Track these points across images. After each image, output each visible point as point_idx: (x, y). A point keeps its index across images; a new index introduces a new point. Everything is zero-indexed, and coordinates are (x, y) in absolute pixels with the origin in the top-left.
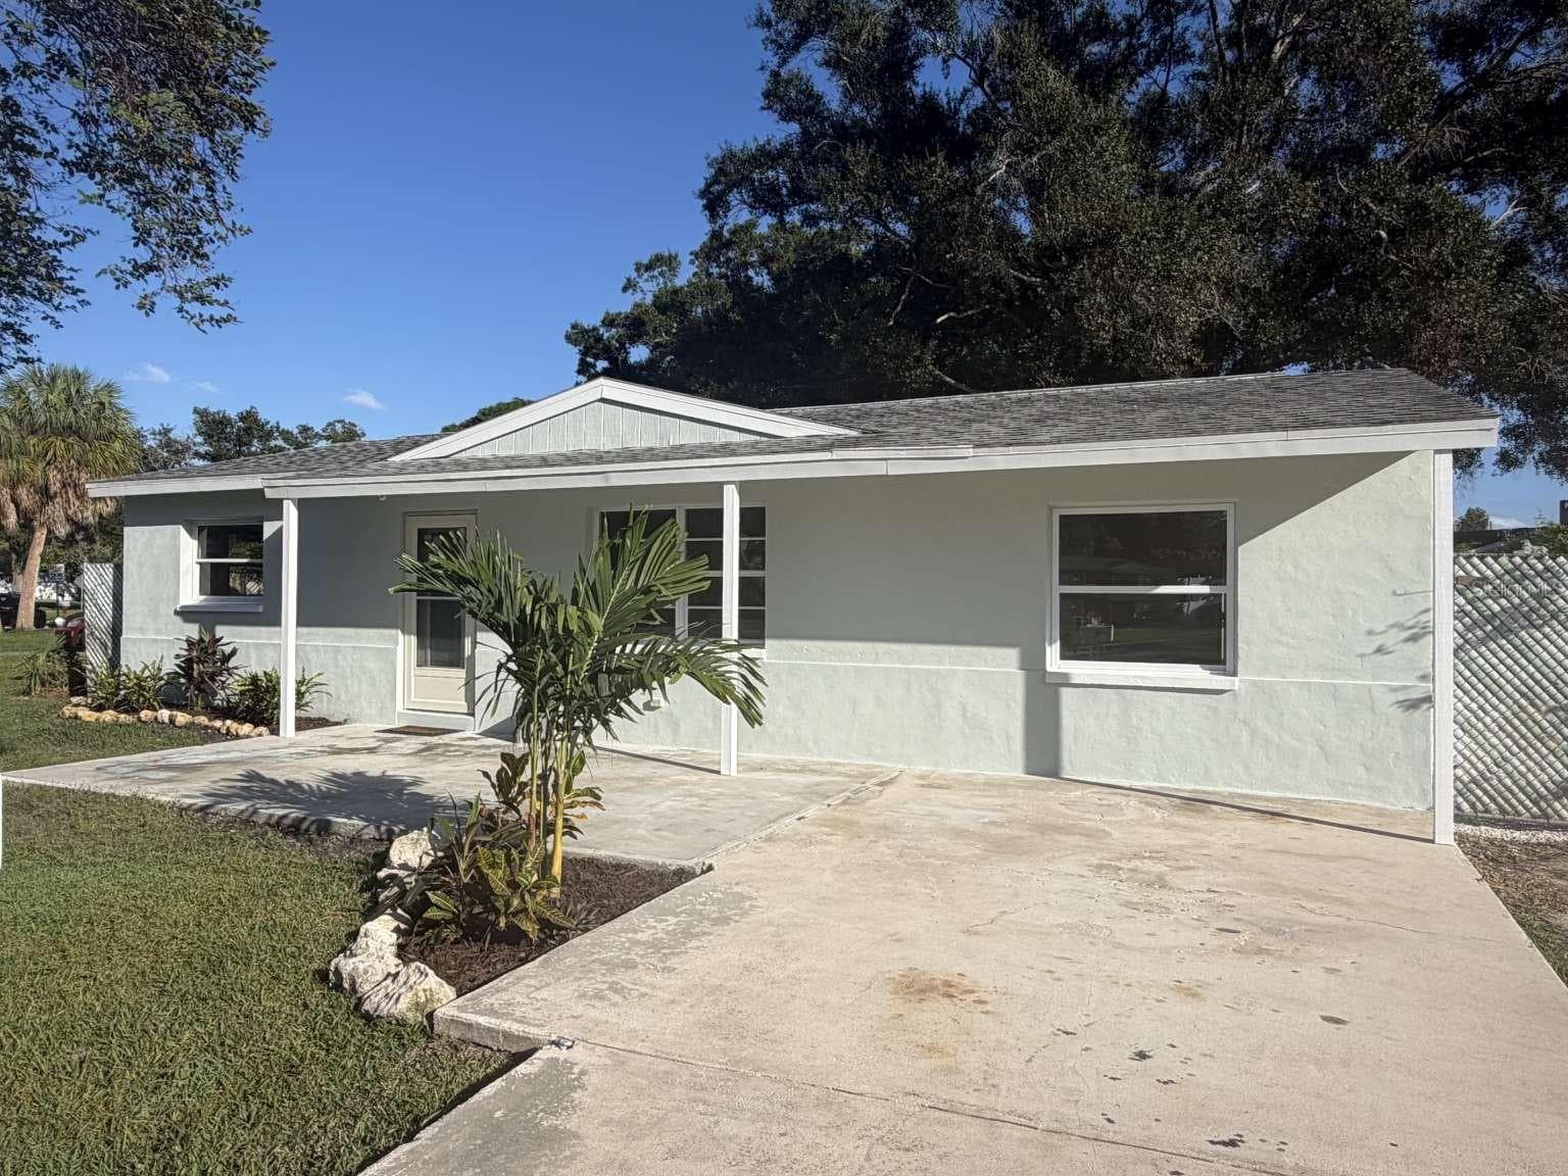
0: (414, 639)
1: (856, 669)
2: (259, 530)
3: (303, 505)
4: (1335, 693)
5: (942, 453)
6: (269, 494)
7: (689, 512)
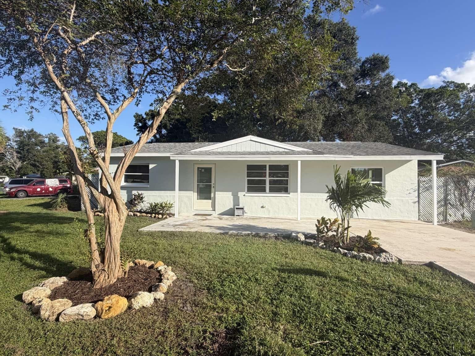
0: (196, 194)
1: (311, 198)
2: (148, 166)
3: (180, 161)
4: (402, 201)
5: (347, 156)
6: (171, 158)
7: (269, 165)
